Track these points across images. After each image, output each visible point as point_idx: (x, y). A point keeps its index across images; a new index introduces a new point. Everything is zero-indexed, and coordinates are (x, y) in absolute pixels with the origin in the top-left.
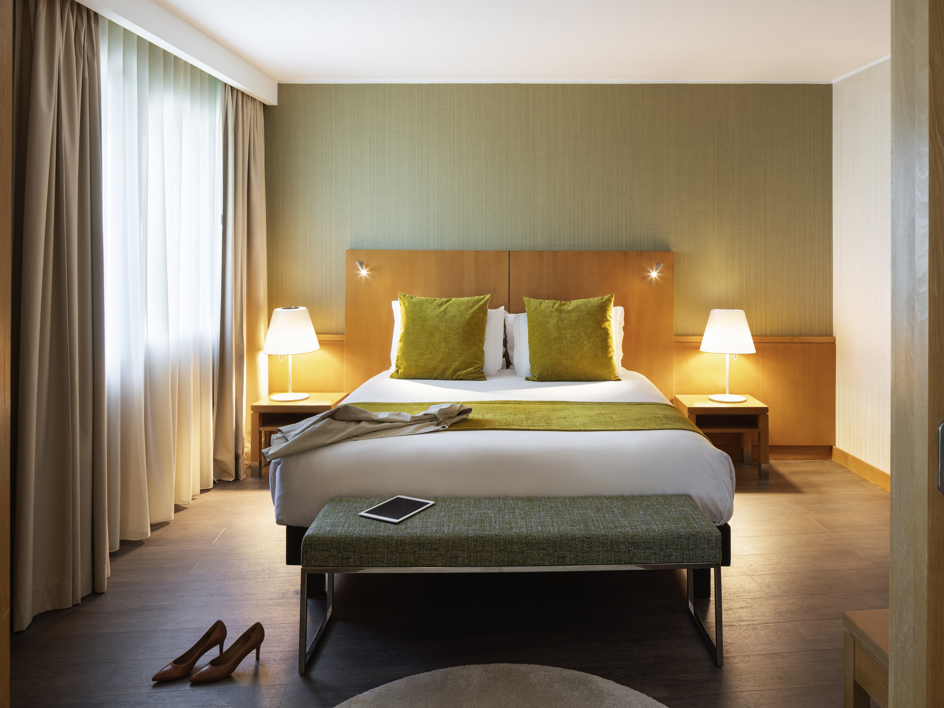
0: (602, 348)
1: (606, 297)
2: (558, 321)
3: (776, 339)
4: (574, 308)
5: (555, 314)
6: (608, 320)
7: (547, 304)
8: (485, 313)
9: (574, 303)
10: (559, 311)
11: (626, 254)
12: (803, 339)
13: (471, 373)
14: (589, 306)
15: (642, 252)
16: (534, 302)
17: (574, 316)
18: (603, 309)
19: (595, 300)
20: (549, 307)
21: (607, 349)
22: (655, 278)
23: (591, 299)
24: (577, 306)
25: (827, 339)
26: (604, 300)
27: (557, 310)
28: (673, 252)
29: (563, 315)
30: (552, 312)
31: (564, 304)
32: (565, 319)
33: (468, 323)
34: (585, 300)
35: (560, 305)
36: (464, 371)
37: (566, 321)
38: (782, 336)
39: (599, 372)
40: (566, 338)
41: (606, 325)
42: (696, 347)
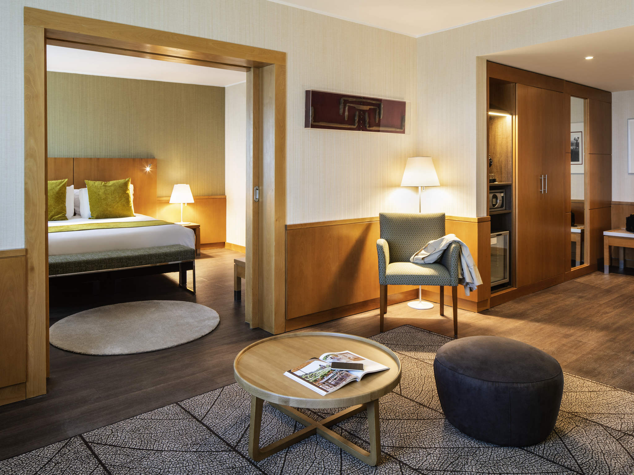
0: (127, 202)
1: (127, 179)
2: (105, 191)
3: (202, 197)
4: (112, 185)
5: (103, 187)
6: (129, 190)
7: (97, 183)
8: (65, 189)
9: (111, 183)
10: (105, 186)
11: (134, 160)
12: (213, 197)
13: (60, 217)
14: (119, 183)
15: (142, 159)
16: (91, 183)
17: (113, 188)
18: (126, 184)
19: (122, 181)
20: (99, 184)
21: (129, 203)
22: (149, 172)
23: (120, 180)
24: (114, 184)
25: (222, 197)
26: (126, 181)
27: (104, 185)
28: (156, 159)
29: (107, 188)
30: (101, 187)
31: (106, 183)
32: (108, 190)
33: (58, 193)
34: (117, 181)
35: (105, 183)
36: (57, 216)
37: (109, 191)
38: (204, 196)
39: (125, 213)
40: (109, 198)
41: (128, 192)
42: (168, 202)
